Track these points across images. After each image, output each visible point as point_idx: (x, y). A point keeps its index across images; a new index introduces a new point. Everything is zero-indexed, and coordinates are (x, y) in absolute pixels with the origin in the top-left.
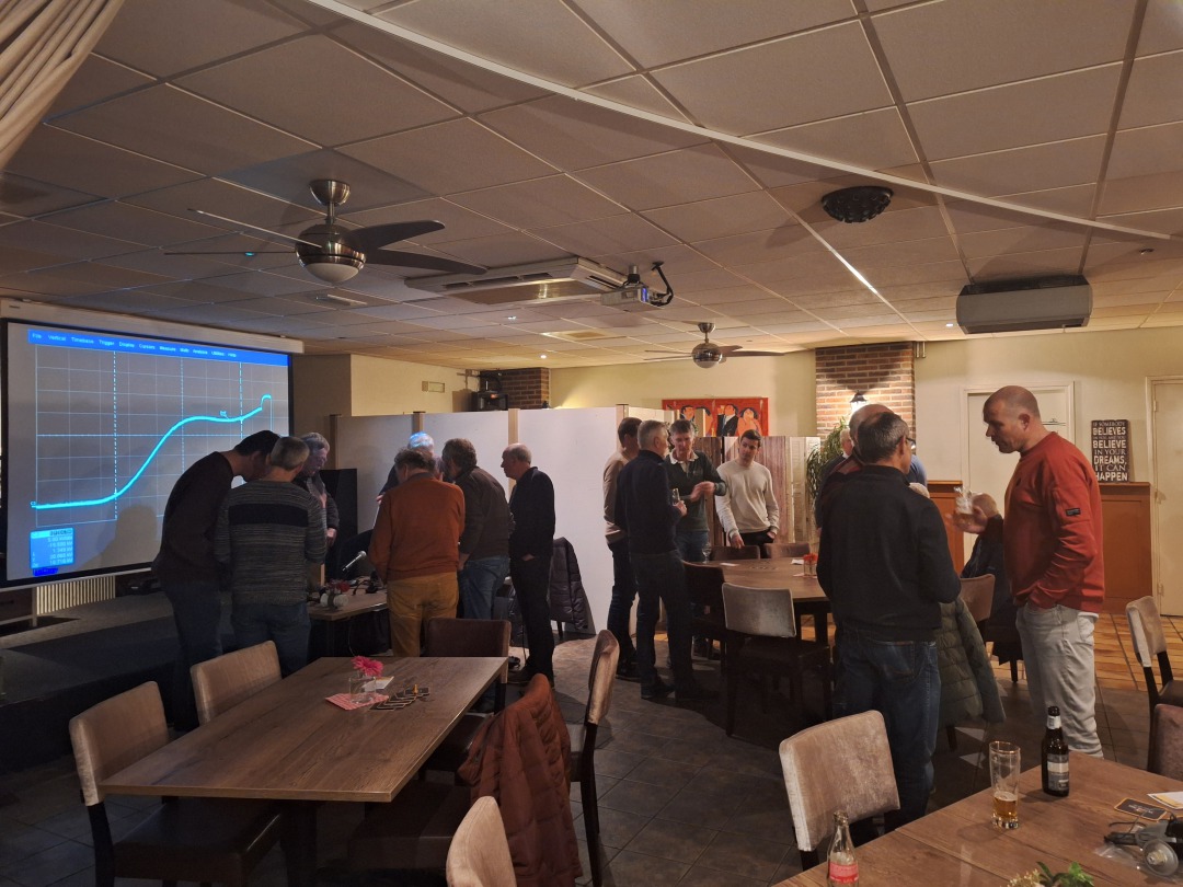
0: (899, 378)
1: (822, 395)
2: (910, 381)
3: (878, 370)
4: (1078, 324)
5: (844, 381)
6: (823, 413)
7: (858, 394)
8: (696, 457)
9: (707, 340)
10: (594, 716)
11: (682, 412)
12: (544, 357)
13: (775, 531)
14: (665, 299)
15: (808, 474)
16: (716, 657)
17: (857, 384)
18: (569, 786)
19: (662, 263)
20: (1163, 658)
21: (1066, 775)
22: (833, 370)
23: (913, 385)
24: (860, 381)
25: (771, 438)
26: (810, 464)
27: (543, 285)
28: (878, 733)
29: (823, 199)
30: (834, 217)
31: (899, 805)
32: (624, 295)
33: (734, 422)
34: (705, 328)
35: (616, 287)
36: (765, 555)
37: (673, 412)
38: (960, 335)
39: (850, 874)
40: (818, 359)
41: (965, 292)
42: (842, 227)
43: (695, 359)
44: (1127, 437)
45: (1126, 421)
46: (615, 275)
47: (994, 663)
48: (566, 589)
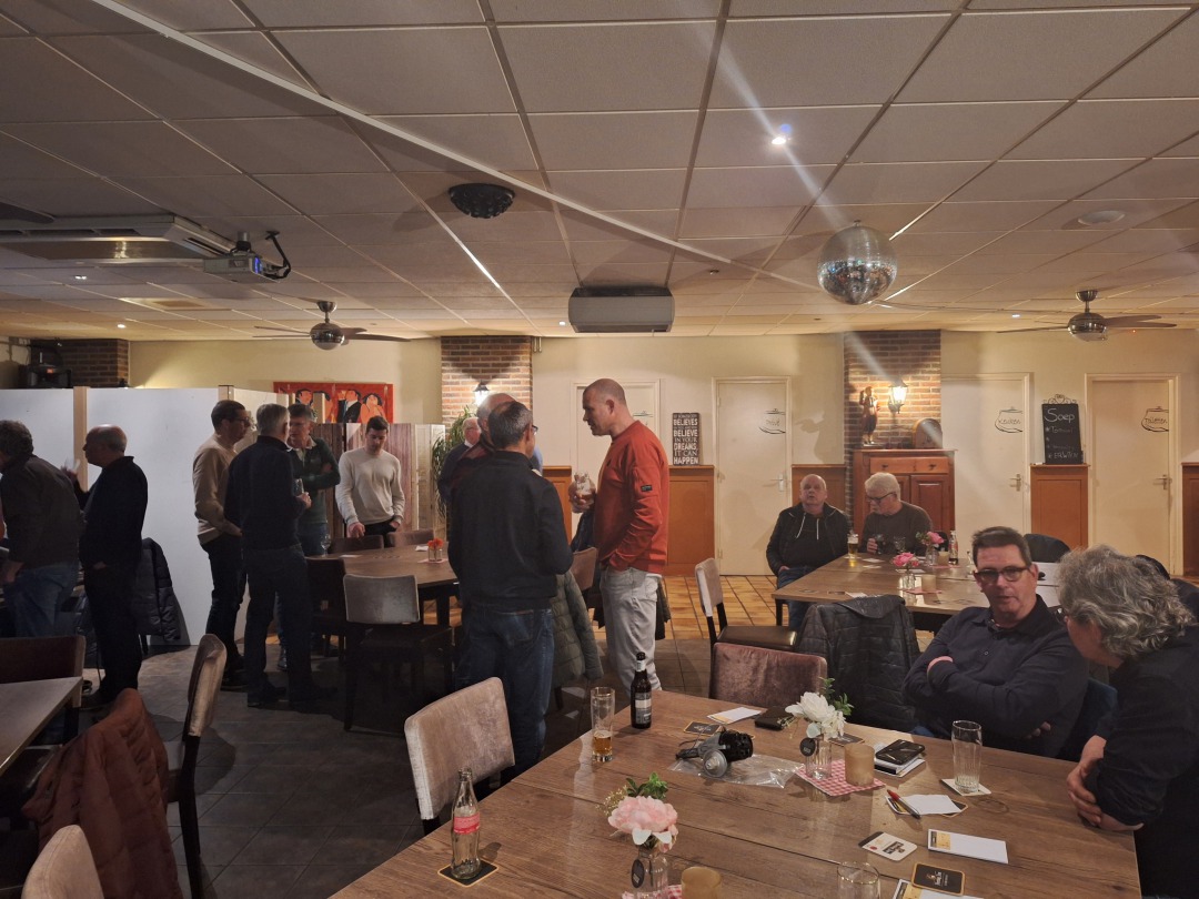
0: (518, 370)
1: (447, 383)
2: (528, 373)
3: (500, 362)
4: (663, 328)
5: (470, 371)
6: (448, 401)
7: (482, 383)
8: (313, 444)
9: (327, 320)
10: (196, 728)
11: (297, 396)
12: (121, 326)
13: (399, 521)
14: (281, 273)
15: (433, 461)
16: (334, 653)
17: (481, 374)
18: (166, 807)
19: (278, 233)
20: (720, 608)
21: (649, 710)
22: (458, 359)
23: (531, 377)
24: (484, 371)
25: (396, 425)
26: (435, 452)
27: (121, 242)
28: (496, 698)
29: (451, 190)
30: (460, 209)
31: (514, 761)
32: (232, 264)
33: (356, 408)
34: (325, 307)
35: (222, 254)
36: (388, 544)
37: (287, 396)
38: (572, 333)
39: (473, 823)
40: (443, 347)
41: (576, 294)
42: (468, 220)
43: (314, 339)
44: (698, 427)
45: (697, 414)
46: (220, 239)
47: (595, 628)
48: (152, 596)
